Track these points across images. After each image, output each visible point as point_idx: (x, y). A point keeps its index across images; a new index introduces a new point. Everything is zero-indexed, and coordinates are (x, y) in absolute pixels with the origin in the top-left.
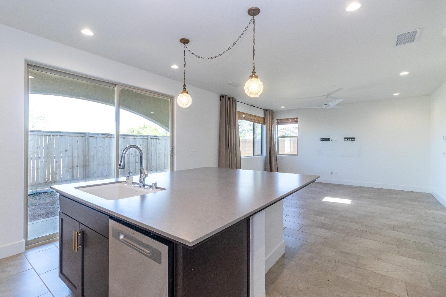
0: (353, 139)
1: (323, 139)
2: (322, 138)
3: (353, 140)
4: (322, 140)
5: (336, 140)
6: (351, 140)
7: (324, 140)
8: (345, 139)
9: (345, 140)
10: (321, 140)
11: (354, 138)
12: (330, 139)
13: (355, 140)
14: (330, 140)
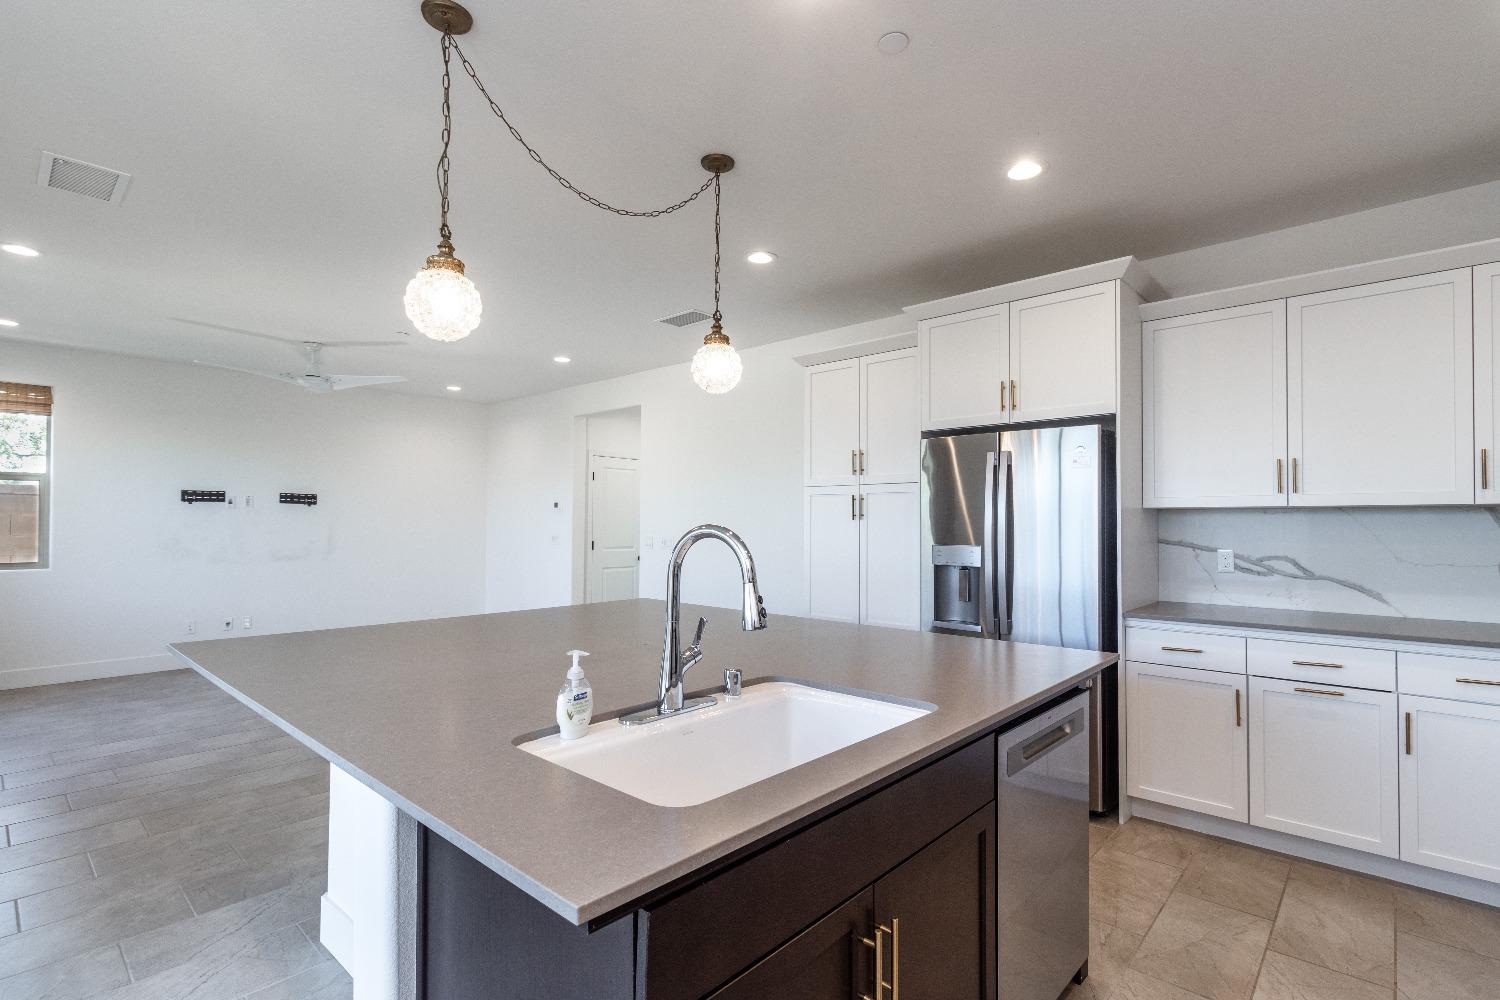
0: (310, 500)
1: (195, 493)
2: (190, 488)
3: (310, 504)
4: (189, 496)
5: (248, 502)
6: (304, 503)
7: (197, 500)
8: (281, 497)
9: (281, 502)
10: (183, 500)
11: (314, 497)
12: (223, 495)
13: (315, 503)
14: (223, 500)
